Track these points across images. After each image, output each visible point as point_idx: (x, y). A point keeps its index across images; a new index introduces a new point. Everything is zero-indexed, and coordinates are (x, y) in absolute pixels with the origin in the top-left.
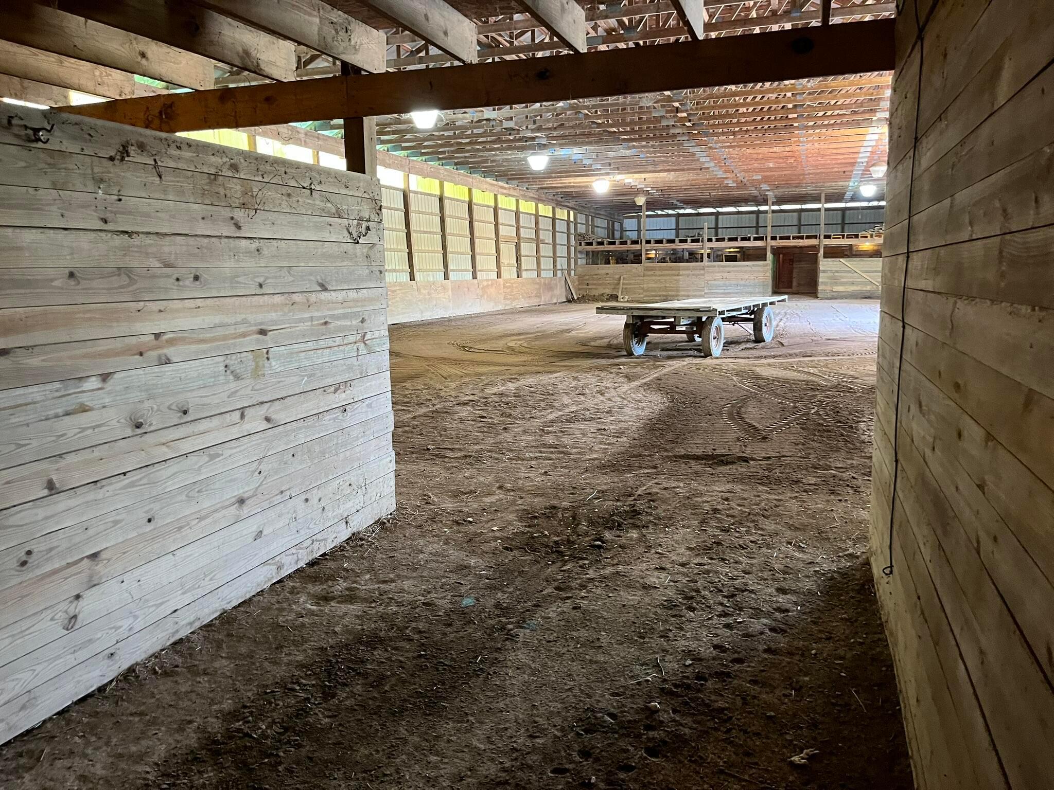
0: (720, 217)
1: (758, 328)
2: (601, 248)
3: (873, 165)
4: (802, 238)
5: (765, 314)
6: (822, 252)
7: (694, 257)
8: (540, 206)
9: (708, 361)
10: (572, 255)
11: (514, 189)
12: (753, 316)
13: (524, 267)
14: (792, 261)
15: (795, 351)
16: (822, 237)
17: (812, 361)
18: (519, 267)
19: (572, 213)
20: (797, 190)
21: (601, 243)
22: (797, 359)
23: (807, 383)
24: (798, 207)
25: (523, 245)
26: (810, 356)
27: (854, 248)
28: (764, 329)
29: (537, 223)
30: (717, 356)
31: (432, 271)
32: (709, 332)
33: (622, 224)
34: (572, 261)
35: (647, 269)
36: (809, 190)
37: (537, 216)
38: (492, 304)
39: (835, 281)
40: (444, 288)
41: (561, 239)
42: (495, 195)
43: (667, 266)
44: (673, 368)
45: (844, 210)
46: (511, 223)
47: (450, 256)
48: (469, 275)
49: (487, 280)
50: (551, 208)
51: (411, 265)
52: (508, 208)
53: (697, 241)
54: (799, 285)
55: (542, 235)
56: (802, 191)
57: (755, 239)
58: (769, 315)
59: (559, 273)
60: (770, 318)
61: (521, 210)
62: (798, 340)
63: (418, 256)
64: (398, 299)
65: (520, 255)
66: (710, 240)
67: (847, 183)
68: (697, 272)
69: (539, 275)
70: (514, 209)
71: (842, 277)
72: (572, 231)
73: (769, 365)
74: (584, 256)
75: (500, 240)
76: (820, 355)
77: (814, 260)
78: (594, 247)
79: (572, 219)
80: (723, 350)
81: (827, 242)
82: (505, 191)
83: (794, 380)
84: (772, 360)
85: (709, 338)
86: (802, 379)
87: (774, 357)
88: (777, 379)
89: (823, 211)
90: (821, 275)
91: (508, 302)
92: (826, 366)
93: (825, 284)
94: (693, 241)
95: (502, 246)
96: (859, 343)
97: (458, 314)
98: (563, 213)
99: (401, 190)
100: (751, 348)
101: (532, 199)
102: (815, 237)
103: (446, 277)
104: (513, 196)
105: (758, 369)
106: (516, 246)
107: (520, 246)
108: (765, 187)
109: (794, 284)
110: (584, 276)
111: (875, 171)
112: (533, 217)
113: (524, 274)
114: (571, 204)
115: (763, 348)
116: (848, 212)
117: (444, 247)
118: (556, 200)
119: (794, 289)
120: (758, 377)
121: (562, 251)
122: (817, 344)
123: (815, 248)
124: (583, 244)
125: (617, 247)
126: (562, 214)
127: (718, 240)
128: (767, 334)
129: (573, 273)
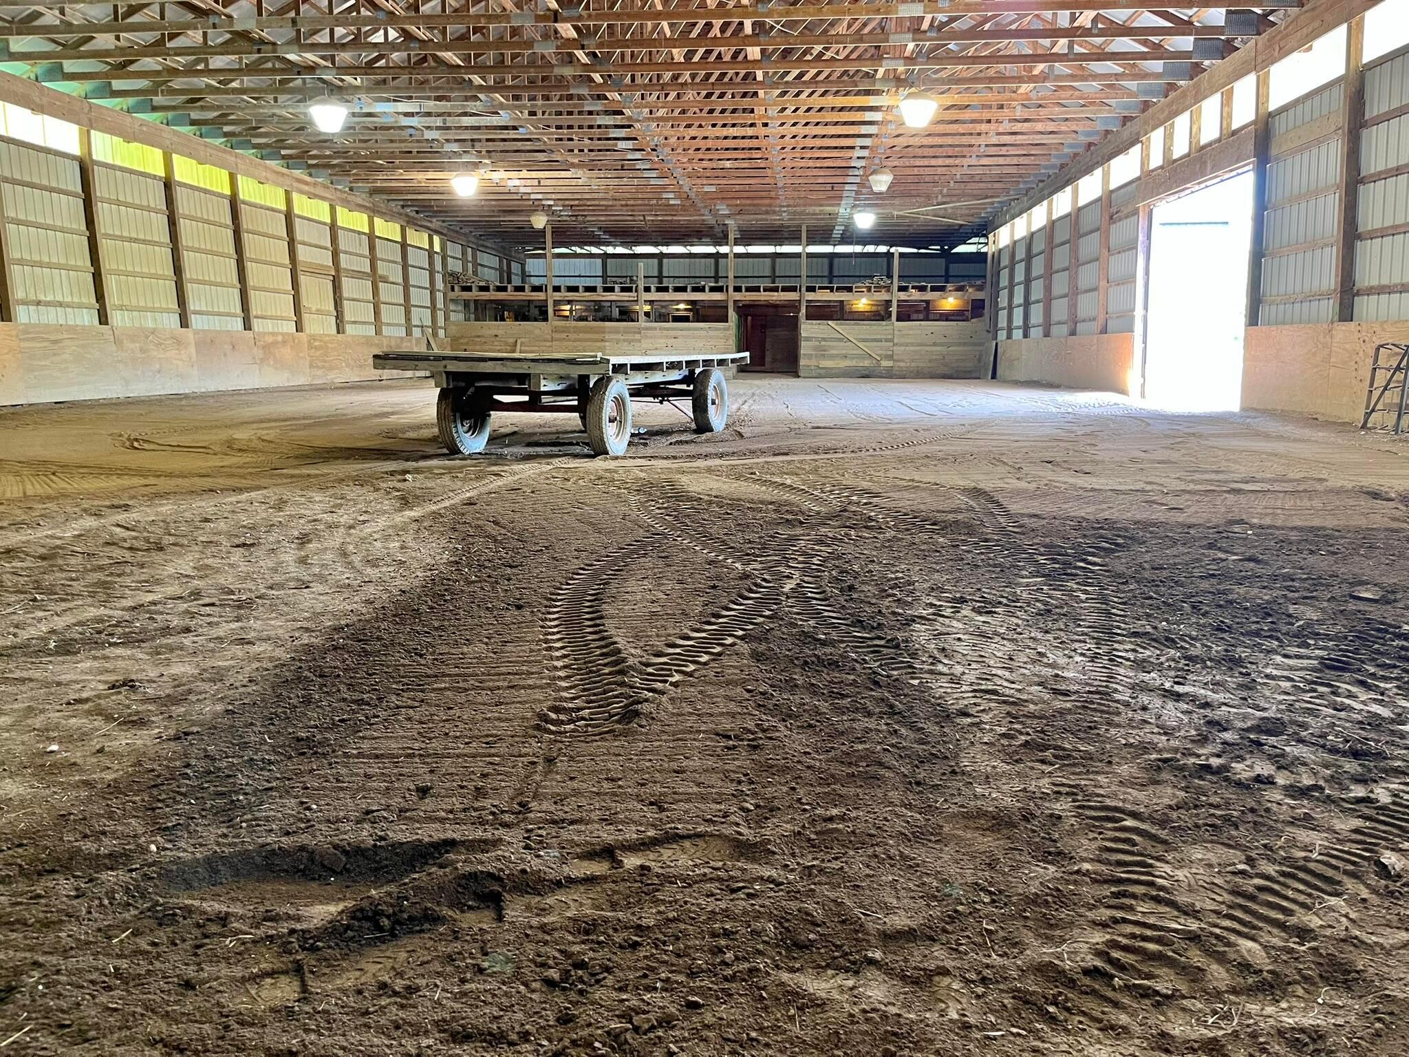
0: (665, 261)
1: (700, 407)
2: (485, 296)
3: (874, 172)
4: (775, 289)
5: (712, 383)
6: (803, 310)
7: (626, 315)
8: (378, 221)
9: (598, 464)
10: (440, 304)
11: (325, 187)
12: (691, 388)
13: (348, 317)
14: (764, 327)
15: (760, 446)
16: (804, 289)
17: (789, 462)
18: (339, 317)
19: (436, 239)
20: (769, 217)
21: (485, 289)
22: (761, 460)
23: (778, 506)
24: (769, 249)
25: (346, 283)
26: (787, 454)
27: (847, 308)
28: (711, 409)
29: (372, 248)
30: (621, 454)
31: (153, 310)
32: (601, 409)
33: (523, 266)
34: (440, 315)
35: (556, 330)
36: (783, 217)
37: (372, 237)
38: (286, 374)
39: (822, 352)
40: (179, 342)
41: (419, 277)
42: (287, 193)
43: (585, 327)
44: (517, 477)
45: (832, 256)
46: (322, 243)
47: (189, 288)
48: (238, 324)
49: (273, 334)
50: (398, 227)
51: (100, 296)
52: (315, 217)
53: (629, 290)
54: (774, 360)
55: (382, 269)
56: (774, 219)
57: (713, 289)
58: (719, 384)
59: (417, 332)
60: (722, 392)
61: (339, 223)
62: (767, 429)
63: (119, 283)
64: (66, 356)
65: (341, 298)
66: (647, 289)
67: (835, 209)
68: (630, 337)
69: (378, 332)
70: (328, 221)
71: (833, 348)
72: (438, 267)
73: (709, 470)
74: (460, 308)
75: (299, 268)
76: (804, 452)
77: (794, 325)
78: (475, 294)
79: (437, 248)
80: (630, 444)
81: (810, 296)
82: (306, 188)
83: (752, 501)
84: (718, 462)
85: (600, 419)
86: (768, 498)
87: (721, 456)
88: (718, 500)
89: (804, 257)
90: (803, 344)
91: (320, 372)
92: (815, 471)
93: (810, 357)
94: (623, 290)
95: (303, 279)
96: (867, 433)
97: (213, 389)
98: (422, 239)
99: (74, 158)
100: (687, 442)
101: (361, 208)
102: (793, 289)
103: (184, 323)
104: (323, 198)
105: (684, 479)
106: (334, 281)
107: (340, 282)
108: (723, 209)
109: (768, 359)
110: (462, 337)
111: (876, 182)
112: (365, 239)
113: (349, 329)
114: (435, 223)
115: (707, 441)
116: (836, 260)
117: (178, 270)
118: (407, 215)
119: (768, 366)
120: (680, 496)
121: (420, 297)
122: (799, 433)
123: (794, 306)
124: (456, 288)
125: (509, 295)
126: (418, 239)
127: (659, 290)
128: (717, 419)
129: (441, 333)
